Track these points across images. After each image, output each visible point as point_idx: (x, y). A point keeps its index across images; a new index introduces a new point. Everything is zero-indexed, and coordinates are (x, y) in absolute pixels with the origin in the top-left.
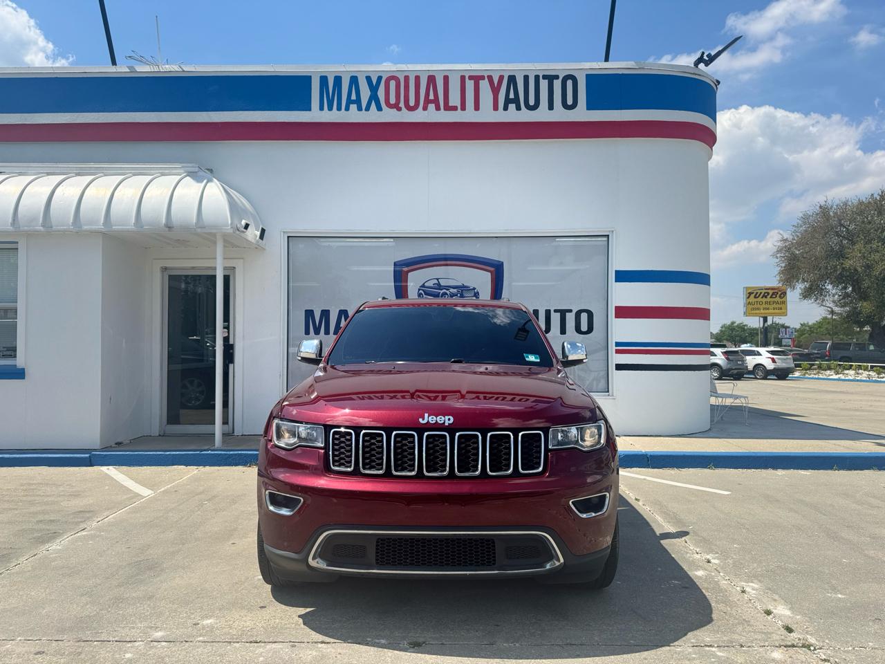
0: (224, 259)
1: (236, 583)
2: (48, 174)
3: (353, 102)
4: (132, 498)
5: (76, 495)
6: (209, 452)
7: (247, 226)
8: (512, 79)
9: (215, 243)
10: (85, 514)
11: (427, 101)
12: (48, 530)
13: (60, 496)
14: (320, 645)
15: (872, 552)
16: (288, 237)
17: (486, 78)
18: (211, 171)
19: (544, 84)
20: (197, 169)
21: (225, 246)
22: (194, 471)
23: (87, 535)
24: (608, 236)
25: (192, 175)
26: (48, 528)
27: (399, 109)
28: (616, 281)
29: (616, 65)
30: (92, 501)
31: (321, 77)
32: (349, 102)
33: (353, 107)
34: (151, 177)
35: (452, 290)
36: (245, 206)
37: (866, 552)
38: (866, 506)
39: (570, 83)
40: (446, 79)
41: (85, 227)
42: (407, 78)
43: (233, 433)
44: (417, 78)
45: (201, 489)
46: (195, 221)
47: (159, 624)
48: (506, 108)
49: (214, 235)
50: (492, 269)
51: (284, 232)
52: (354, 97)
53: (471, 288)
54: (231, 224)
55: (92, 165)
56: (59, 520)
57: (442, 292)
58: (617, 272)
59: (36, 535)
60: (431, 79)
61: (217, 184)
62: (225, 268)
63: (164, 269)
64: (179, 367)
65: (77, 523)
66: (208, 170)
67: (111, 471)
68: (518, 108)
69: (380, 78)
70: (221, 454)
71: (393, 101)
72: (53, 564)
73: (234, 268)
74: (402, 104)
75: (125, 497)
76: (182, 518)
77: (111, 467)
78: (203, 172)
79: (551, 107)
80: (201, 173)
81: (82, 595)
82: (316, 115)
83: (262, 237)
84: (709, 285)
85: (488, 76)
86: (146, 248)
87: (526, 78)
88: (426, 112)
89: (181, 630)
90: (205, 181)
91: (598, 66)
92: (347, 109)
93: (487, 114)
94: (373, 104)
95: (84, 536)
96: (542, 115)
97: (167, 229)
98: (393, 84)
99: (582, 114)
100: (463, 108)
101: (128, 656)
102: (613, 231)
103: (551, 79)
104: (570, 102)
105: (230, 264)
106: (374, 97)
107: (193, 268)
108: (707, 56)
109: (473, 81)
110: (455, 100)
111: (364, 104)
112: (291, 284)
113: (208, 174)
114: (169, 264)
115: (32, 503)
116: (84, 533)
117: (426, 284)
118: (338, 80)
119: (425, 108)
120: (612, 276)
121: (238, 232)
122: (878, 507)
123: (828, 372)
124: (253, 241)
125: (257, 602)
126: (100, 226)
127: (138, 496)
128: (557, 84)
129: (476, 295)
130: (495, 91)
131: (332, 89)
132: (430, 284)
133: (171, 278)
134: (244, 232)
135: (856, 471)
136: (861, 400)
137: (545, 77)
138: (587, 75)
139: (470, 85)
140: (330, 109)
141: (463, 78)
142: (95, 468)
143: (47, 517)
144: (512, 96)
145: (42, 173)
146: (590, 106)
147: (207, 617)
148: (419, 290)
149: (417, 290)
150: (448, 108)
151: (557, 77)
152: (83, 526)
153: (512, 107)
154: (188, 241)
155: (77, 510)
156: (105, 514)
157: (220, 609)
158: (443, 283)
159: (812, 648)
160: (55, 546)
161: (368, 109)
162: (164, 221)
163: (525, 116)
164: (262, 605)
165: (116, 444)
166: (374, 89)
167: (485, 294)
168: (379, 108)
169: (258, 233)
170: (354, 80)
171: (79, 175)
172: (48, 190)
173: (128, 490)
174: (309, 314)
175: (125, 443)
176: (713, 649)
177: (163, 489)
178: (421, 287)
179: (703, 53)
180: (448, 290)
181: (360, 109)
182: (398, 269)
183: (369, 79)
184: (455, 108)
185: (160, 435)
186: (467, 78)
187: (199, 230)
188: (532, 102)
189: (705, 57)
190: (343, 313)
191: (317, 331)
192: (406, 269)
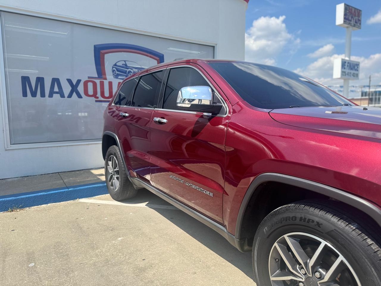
24: (214, 47)
35: (134, 70)
50: (158, 58)
57: (128, 70)
112: (6, 54)
117: (118, 64)
132: (120, 64)
148: (113, 67)
149: (112, 68)
158: (129, 64)
174: (25, 80)
178: (114, 65)
180: (132, 69)
182: (97, 50)
190: (56, 81)
191: (34, 94)
192: (103, 51)
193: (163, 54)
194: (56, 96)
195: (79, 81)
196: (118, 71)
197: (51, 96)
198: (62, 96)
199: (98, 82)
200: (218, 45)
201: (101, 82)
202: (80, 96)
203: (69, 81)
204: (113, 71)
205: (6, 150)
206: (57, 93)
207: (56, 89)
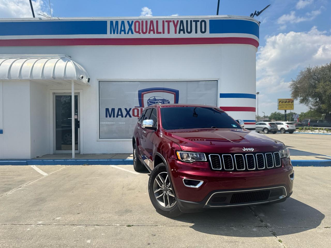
0: (75, 89)
1: (71, 205)
2: (10, 58)
3: (123, 31)
4: (40, 176)
5: (20, 175)
6: (70, 160)
7: (82, 77)
8: (182, 22)
9: (71, 83)
10: (22, 182)
11: (150, 30)
12: (8, 187)
13: (14, 176)
14: (96, 226)
15: (301, 195)
16: (99, 81)
17: (172, 21)
18: (70, 57)
19: (194, 24)
20: (64, 56)
21: (75, 85)
22: (64, 167)
23: (21, 189)
24: (217, 80)
25: (63, 58)
26: (8, 186)
27: (140, 33)
28: (220, 97)
29: (221, 16)
30: (25, 177)
31: (111, 21)
32: (121, 31)
33: (123, 33)
34: (47, 59)
35: (160, 101)
36: (82, 70)
37: (299, 195)
38: (304, 179)
39: (203, 23)
40: (157, 22)
41: (23, 78)
42: (142, 22)
43: (80, 153)
44: (146, 22)
45: (65, 173)
46: (63, 76)
47: (41, 219)
48: (179, 33)
49: (71, 81)
50: (175, 93)
51: (97, 80)
52: (123, 29)
53: (167, 100)
54: (77, 77)
55: (26, 55)
56: (12, 184)
57: (156, 102)
58: (221, 94)
59: (3, 189)
60: (152, 22)
61: (71, 62)
62: (75, 93)
63: (54, 93)
64: (61, 129)
65: (19, 185)
66: (69, 56)
67: (34, 167)
68: (184, 33)
69: (132, 22)
70: (74, 161)
71: (137, 30)
72: (8, 199)
73: (79, 93)
74: (141, 32)
75: (37, 176)
76: (56, 183)
77: (34, 166)
78: (67, 57)
79: (196, 32)
80: (66, 58)
81: (16, 209)
82: (109, 36)
83: (89, 81)
84: (255, 98)
85: (173, 21)
86: (47, 86)
87: (187, 21)
88: (150, 34)
89: (48, 221)
90: (67, 61)
91: (214, 17)
92: (120, 33)
93: (172, 35)
94: (130, 32)
95: (20, 189)
96: (193, 35)
97: (53, 79)
98: (137, 24)
99: (207, 35)
100: (164, 33)
101: (28, 229)
102: (219, 79)
103: (196, 22)
104: (203, 30)
105: (77, 91)
106: (130, 29)
107: (64, 93)
108: (257, 12)
109: (167, 23)
110: (160, 30)
111: (127, 32)
112: (100, 99)
113: (68, 58)
114: (56, 91)
115: (4, 178)
116: (20, 188)
117: (150, 99)
118: (117, 22)
119: (149, 33)
120: (219, 96)
121: (79, 80)
122: (309, 179)
123: (309, 131)
124: (85, 83)
125: (77, 212)
126: (29, 78)
127: (42, 175)
128: (199, 24)
129: (169, 103)
130: (176, 26)
131: (115, 26)
132: (152, 98)
133: (56, 96)
134: (82, 80)
135: (305, 167)
136: (318, 141)
137: (194, 21)
138: (210, 20)
139: (166, 24)
140: (114, 33)
141: (163, 21)
142: (29, 166)
143: (8, 183)
144: (182, 28)
145: (8, 58)
146: (211, 32)
147: (58, 217)
148: (148, 101)
150: (158, 33)
151: (198, 21)
152: (20, 186)
153: (182, 32)
154: (62, 83)
155: (19, 180)
156: (29, 182)
157: (63, 214)
158: (156, 98)
159: (268, 227)
160: (9, 193)
161: (128, 33)
162: (52, 76)
163: (187, 36)
164: (78, 213)
165: (37, 157)
166: (130, 26)
167: (172, 102)
168: (132, 33)
169: (87, 80)
170: (123, 22)
171: (21, 59)
172: (10, 64)
173: (39, 173)
174: (107, 110)
175: (40, 157)
176: (233, 228)
177: (52, 173)
178: (148, 100)
179: (256, 11)
180: (158, 101)
181: (125, 33)
182: (140, 93)
183: (128, 22)
184: (160, 33)
185: (53, 154)
186: (165, 21)
187: (65, 79)
188: (189, 31)
189: (257, 13)
190: (120, 109)
191: (110, 116)
192: (143, 93)
193: (178, 90)
194: (120, 117)
195: (130, 109)
196: (150, 102)
197: (117, 117)
198: (122, 117)
199: (140, 109)
200: (220, 79)
201: (141, 109)
202: (130, 116)
203: (126, 109)
204: (148, 103)
205: (97, 141)
206: (120, 115)
207: (120, 113)
